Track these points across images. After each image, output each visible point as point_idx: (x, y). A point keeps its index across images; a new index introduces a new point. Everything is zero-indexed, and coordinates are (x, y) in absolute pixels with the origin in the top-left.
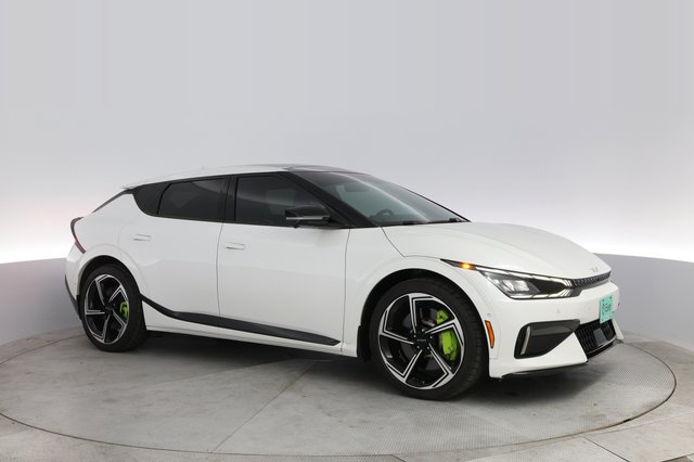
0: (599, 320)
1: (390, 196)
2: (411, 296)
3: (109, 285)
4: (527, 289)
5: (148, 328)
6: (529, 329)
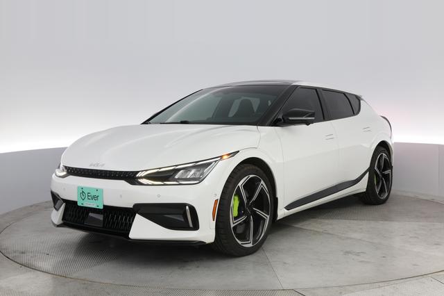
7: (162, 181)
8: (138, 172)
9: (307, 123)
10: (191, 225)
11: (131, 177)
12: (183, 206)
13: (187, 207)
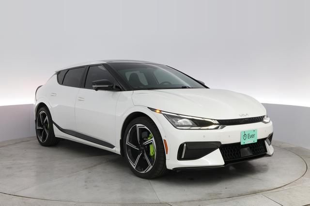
0: (240, 143)
2: (138, 125)
3: (44, 116)
4: (191, 124)
5: (56, 136)
6: (185, 145)
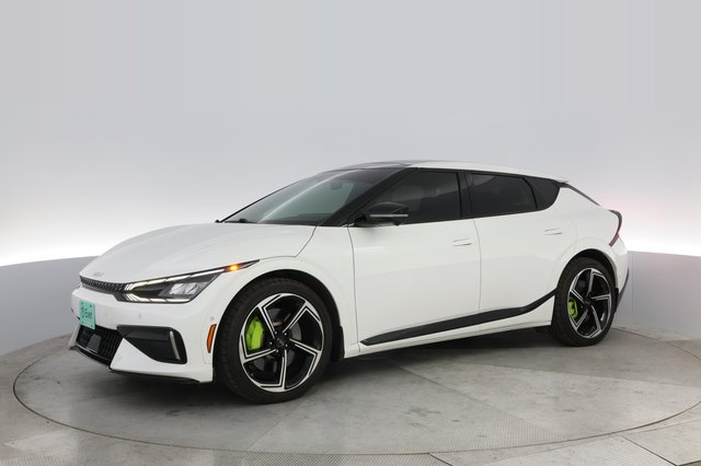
1: (295, 198)
7: (148, 297)
8: (125, 284)
9: (397, 222)
10: (178, 358)
11: (118, 291)
12: (166, 330)
13: (171, 333)
